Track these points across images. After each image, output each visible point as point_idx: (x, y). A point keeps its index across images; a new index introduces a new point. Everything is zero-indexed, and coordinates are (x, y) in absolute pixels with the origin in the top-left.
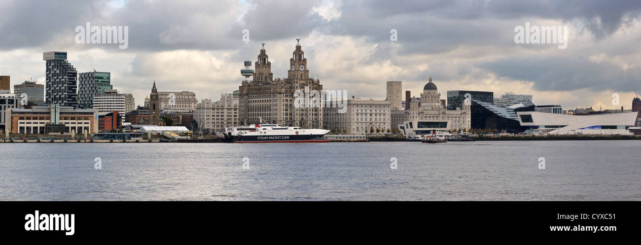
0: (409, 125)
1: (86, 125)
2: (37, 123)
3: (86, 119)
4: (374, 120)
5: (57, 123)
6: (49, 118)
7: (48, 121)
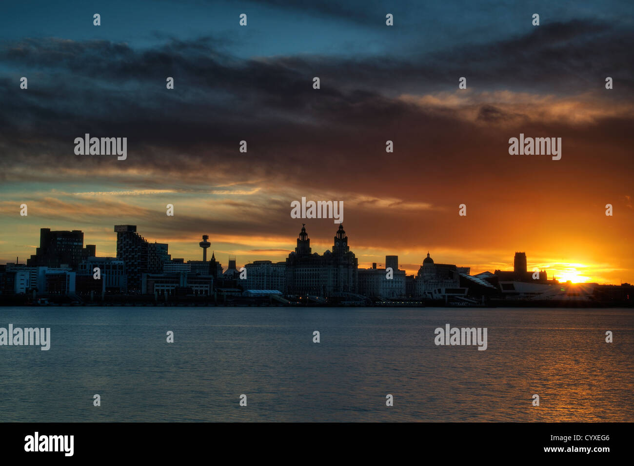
0: (437, 291)
1: (207, 289)
2: (169, 286)
3: (206, 283)
4: (394, 286)
5: (185, 286)
6: (178, 282)
7: (177, 285)
